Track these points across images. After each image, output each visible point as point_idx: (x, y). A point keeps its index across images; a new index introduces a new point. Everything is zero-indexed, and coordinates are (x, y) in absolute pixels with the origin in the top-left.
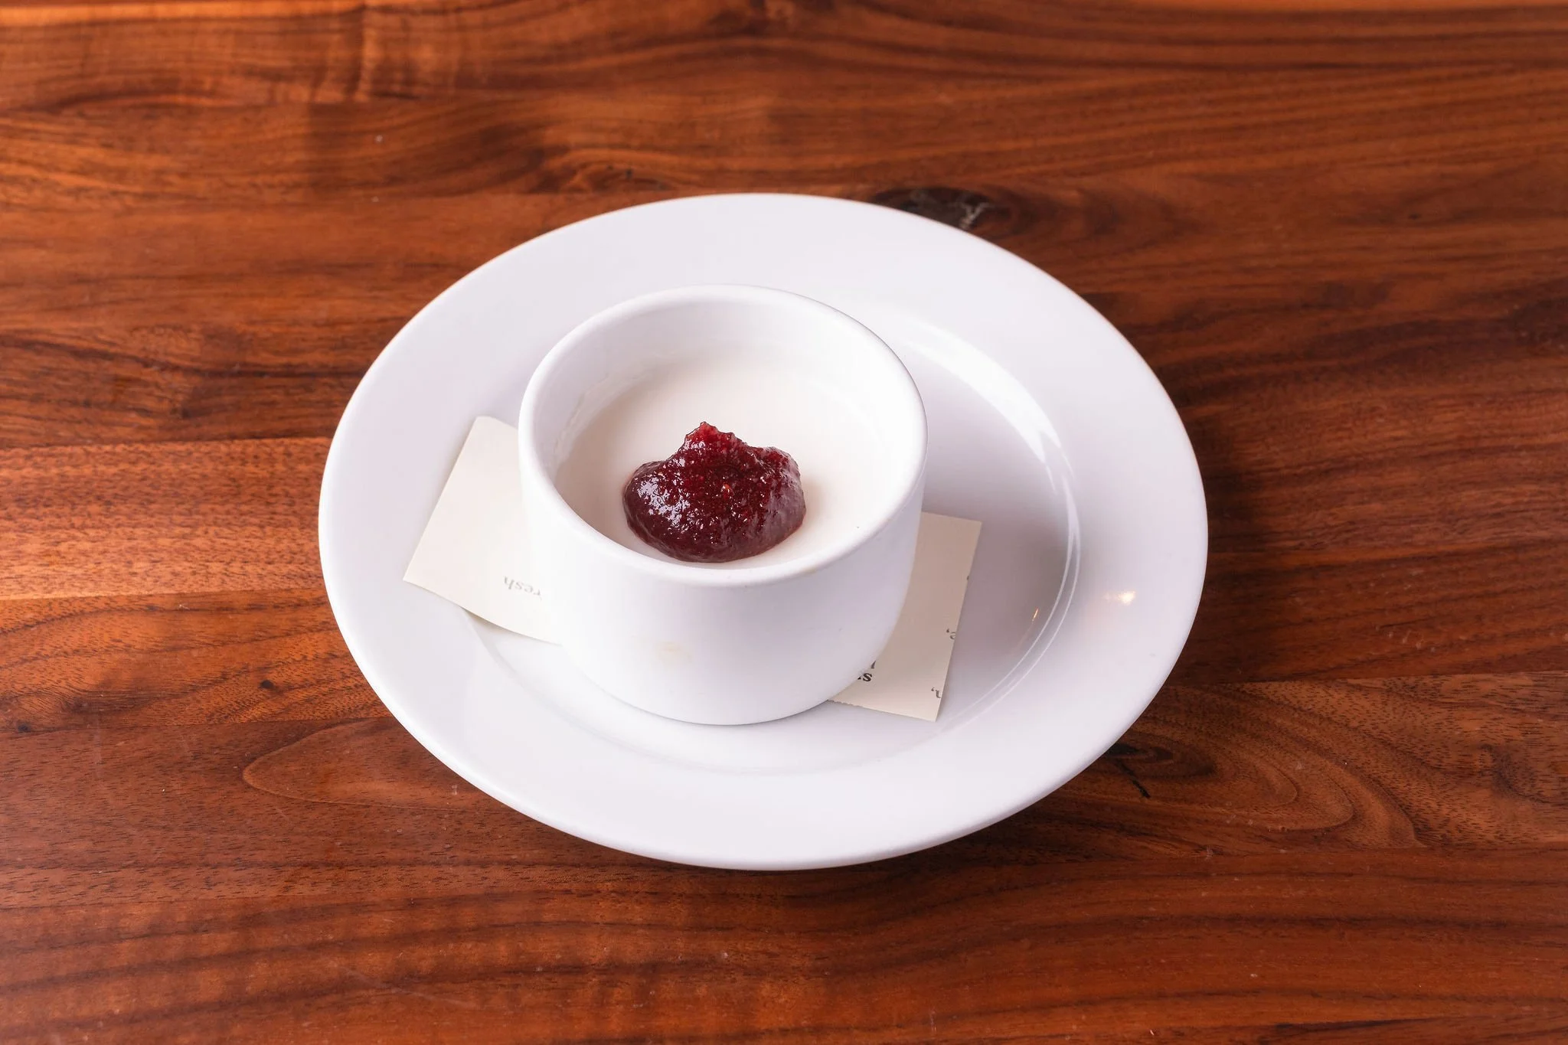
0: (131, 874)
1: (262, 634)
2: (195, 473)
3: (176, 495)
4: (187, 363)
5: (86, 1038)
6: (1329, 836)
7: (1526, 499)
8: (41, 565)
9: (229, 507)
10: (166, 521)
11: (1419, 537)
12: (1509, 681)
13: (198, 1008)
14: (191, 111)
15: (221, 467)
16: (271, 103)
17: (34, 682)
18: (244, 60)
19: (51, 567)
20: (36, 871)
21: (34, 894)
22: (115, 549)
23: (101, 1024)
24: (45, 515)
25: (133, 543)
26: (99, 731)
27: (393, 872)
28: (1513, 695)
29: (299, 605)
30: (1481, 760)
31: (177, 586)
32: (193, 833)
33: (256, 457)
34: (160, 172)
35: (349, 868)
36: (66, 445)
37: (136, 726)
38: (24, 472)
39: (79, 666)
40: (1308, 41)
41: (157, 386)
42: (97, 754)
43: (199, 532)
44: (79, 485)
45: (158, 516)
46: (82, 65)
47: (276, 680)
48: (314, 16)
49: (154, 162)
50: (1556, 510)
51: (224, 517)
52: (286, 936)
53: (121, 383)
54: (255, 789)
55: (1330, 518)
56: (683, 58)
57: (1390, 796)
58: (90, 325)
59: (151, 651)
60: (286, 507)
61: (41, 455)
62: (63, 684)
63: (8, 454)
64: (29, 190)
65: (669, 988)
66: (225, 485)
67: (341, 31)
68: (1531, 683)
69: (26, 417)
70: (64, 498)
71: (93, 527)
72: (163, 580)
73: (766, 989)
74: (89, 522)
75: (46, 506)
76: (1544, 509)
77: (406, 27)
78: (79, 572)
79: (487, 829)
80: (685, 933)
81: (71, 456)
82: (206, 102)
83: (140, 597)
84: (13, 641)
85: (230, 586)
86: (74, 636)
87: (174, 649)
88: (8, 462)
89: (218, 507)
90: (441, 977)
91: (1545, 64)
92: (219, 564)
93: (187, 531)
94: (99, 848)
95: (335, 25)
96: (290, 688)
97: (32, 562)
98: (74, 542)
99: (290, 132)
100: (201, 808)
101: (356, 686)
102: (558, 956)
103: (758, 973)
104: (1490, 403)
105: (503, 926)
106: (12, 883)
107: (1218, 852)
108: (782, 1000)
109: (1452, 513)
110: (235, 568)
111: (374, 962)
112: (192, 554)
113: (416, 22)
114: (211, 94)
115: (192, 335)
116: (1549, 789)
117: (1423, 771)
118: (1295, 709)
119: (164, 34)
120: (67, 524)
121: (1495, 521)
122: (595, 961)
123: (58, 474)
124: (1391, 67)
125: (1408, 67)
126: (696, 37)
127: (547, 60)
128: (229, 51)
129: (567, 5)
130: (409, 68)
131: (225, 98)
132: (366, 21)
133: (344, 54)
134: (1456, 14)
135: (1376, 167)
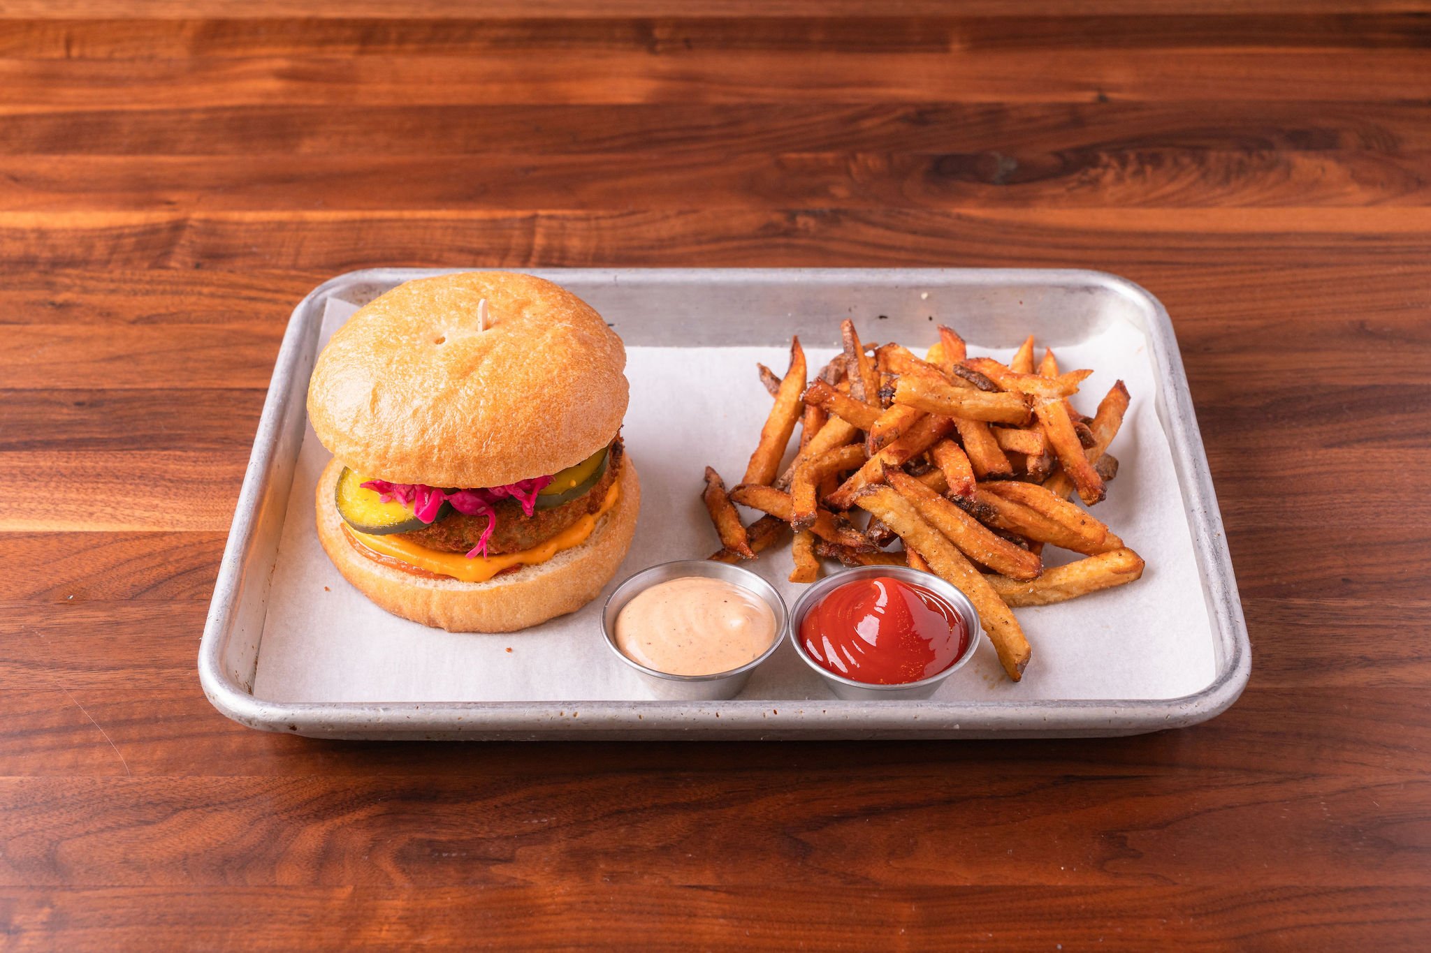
7: (1259, 506)
18: (457, 244)
40: (1150, 249)
46: (355, 244)
48: (504, 220)
50: (1277, 512)
56: (739, 249)
67: (521, 228)
77: (563, 227)
91: (1306, 266)
95: (517, 225)
113: (569, 225)
119: (408, 228)
124: (1202, 265)
125: (1214, 265)
126: (748, 237)
127: (652, 247)
128: (449, 238)
129: (668, 217)
130: (563, 250)
131: (445, 264)
132: (538, 223)
133: (522, 241)
134: (1250, 236)
135: (1186, 320)
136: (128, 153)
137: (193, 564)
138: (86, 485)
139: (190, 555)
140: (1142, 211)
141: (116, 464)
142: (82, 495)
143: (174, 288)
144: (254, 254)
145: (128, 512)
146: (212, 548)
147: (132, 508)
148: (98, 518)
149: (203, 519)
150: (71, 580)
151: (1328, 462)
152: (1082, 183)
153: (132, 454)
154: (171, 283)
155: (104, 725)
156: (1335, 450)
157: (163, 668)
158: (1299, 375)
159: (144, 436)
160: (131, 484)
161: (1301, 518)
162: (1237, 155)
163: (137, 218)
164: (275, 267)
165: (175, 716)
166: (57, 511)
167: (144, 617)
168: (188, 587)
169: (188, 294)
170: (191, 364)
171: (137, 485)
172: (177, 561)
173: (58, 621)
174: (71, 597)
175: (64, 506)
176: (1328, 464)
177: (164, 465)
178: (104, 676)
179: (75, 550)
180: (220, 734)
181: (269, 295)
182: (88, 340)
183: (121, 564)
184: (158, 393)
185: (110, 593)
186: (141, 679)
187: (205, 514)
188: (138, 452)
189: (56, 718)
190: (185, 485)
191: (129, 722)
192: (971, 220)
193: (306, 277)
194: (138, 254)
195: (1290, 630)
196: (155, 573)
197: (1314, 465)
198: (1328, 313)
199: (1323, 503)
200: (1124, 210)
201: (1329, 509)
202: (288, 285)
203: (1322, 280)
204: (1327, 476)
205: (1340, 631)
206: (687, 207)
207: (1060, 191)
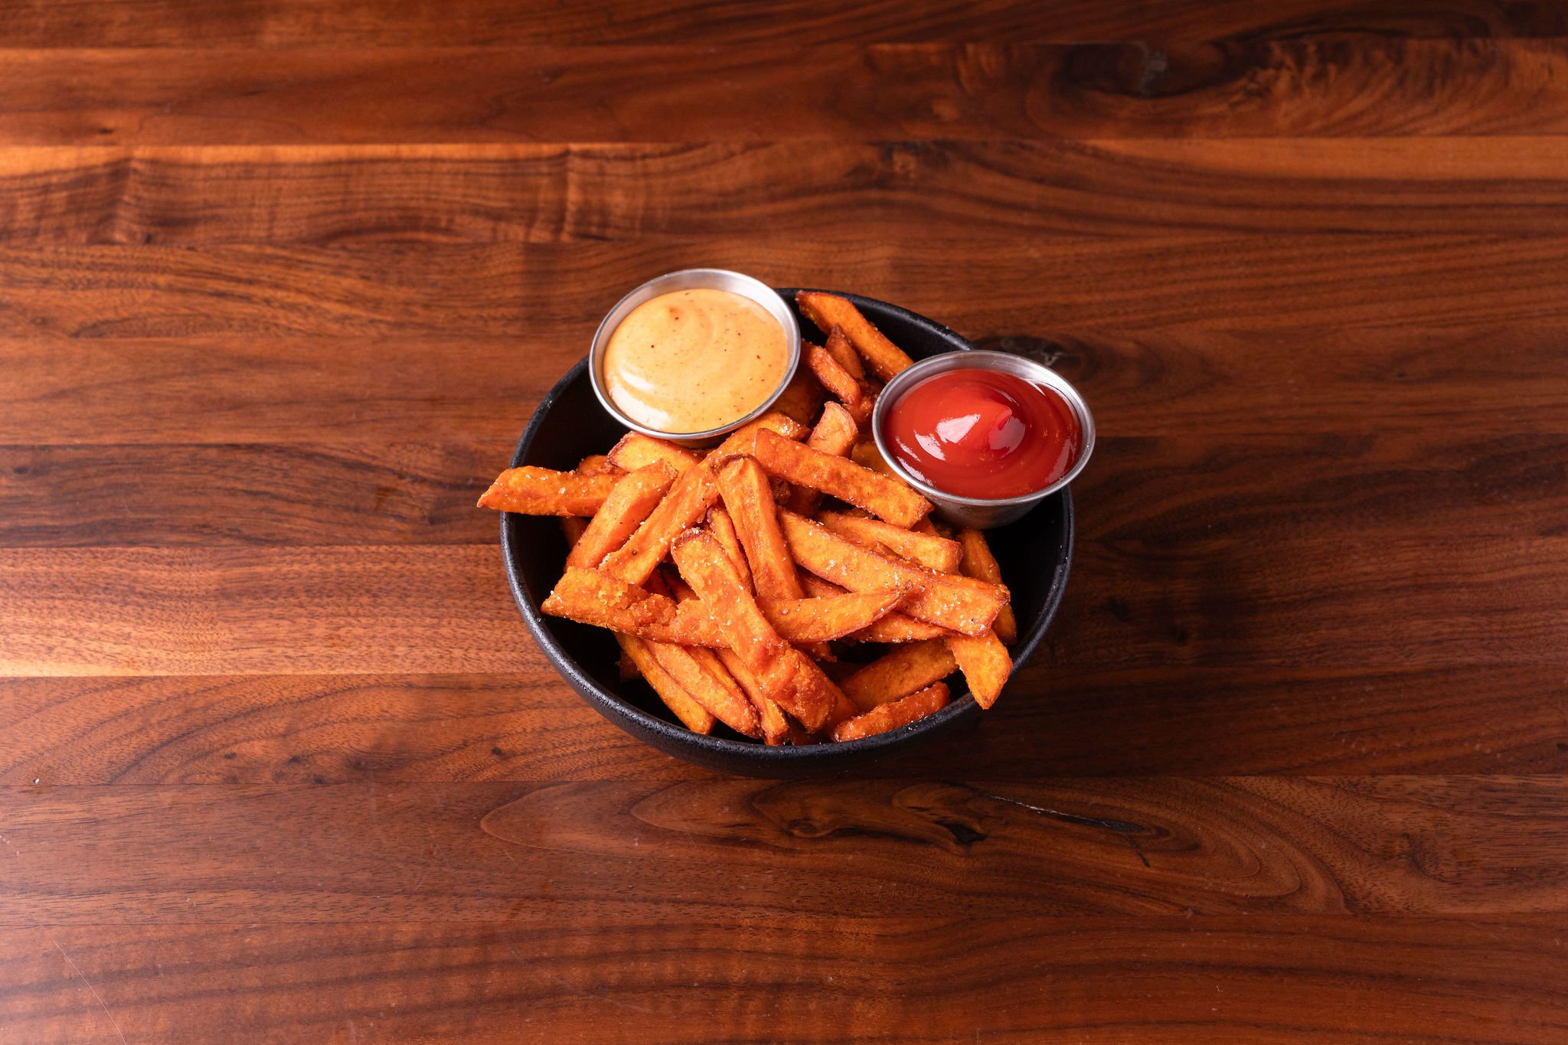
0: (400, 899)
1: (493, 710)
2: (440, 572)
3: (426, 590)
4: (433, 477)
5: (372, 1024)
6: (1279, 903)
7: (1460, 630)
8: (326, 646)
9: (466, 602)
10: (419, 613)
11: (1374, 659)
12: (1429, 782)
13: (451, 1005)
14: (431, 248)
15: (460, 568)
16: (494, 242)
17: (326, 743)
18: (471, 200)
19: (334, 649)
20: (332, 894)
21: (330, 912)
22: (381, 635)
23: (382, 1014)
24: (328, 604)
25: (396, 630)
26: (374, 785)
27: (590, 905)
28: (1431, 793)
29: (520, 687)
30: (1400, 846)
31: (428, 667)
32: (444, 869)
33: (486, 560)
34: (407, 303)
35: (559, 901)
36: (342, 545)
37: (401, 782)
38: (311, 567)
39: (357, 731)
40: (1333, 208)
41: (410, 495)
42: (373, 804)
43: (444, 622)
44: (353, 580)
45: (413, 608)
46: (344, 201)
47: (504, 748)
48: (527, 160)
49: (403, 294)
50: (1483, 639)
51: (463, 611)
52: (513, 952)
53: (384, 491)
54: (489, 836)
55: (1307, 641)
56: (823, 208)
57: (1329, 872)
58: (357, 440)
59: (410, 721)
60: (510, 603)
61: (323, 552)
62: (346, 746)
63: (298, 551)
64: (305, 317)
65: (790, 1002)
66: (464, 583)
67: (549, 174)
68: (1445, 784)
69: (310, 519)
70: (341, 590)
71: (364, 616)
72: (418, 662)
73: (859, 1006)
74: (361, 611)
75: (328, 596)
76: (1473, 638)
77: (602, 173)
78: (354, 653)
79: (659, 874)
80: (803, 961)
81: (345, 554)
82: (442, 239)
83: (401, 676)
84: (307, 708)
85: (468, 669)
86: (352, 707)
87: (428, 719)
88: (299, 558)
89: (457, 602)
90: (626, 987)
91: (1525, 235)
92: (458, 650)
93: (435, 621)
94: (376, 878)
95: (544, 169)
96: (515, 755)
97: (320, 644)
98: (350, 628)
99: (510, 269)
100: (450, 850)
101: (563, 755)
102: (710, 975)
103: (853, 994)
104: (1442, 544)
105: (670, 950)
106: (315, 903)
107: (1197, 912)
108: (870, 1015)
109: (1401, 639)
110: (472, 654)
111: (577, 974)
112: (440, 641)
113: (609, 167)
114: (447, 231)
115: (436, 452)
116: (1448, 871)
117: (1356, 852)
118: (1265, 799)
119: (407, 173)
120: (343, 612)
121: (1434, 647)
122: (736, 979)
123: (336, 570)
124: (1398, 234)
125: (1412, 234)
126: (836, 188)
127: (714, 207)
128: (460, 191)
129: (732, 154)
130: (603, 211)
131: (457, 235)
132: (570, 165)
133: (552, 196)
134: (1457, 185)
135: (1376, 327)
136: (43, 44)
137: (180, 728)
138: (41, 603)
139: (175, 713)
140: (1323, 143)
141: (75, 569)
142: (37, 619)
143: (122, 275)
144: (215, 218)
145: (94, 645)
146: (201, 703)
147: (99, 639)
148: (59, 655)
149: (187, 657)
150: (34, 753)
151: (1544, 558)
152: (1250, 94)
153: (92, 552)
154: (118, 268)
155: (93, 980)
156: (1555, 540)
157: (157, 892)
158: (1513, 418)
159: (105, 523)
160: (94, 601)
161: (1510, 648)
162: (1443, 46)
163: (65, 157)
164: (247, 241)
165: (177, 966)
166: (7, 643)
167: (127, 813)
168: (176, 764)
169: (140, 287)
170: (153, 404)
171: (102, 602)
172: (160, 723)
173: (25, 818)
174: (37, 781)
175: (15, 635)
176: (1544, 562)
177: (132, 570)
178: (88, 904)
179: (35, 707)
180: (232, 992)
181: (241, 289)
182: (23, 363)
183: (93, 728)
184: (115, 452)
185: (83, 774)
186: (131, 909)
187: (188, 648)
188: (99, 549)
189: (36, 969)
190: (160, 602)
191: (123, 975)
192: (1109, 157)
193: (282, 258)
194: (72, 220)
195: (1494, 825)
196: (134, 742)
197: (1528, 564)
198: (1550, 315)
199: (1537, 624)
200: (1301, 141)
201: (1541, 634)
202: (264, 271)
203: (1545, 260)
204: (1543, 581)
205: (1554, 827)
206: (756, 138)
207: (1221, 108)
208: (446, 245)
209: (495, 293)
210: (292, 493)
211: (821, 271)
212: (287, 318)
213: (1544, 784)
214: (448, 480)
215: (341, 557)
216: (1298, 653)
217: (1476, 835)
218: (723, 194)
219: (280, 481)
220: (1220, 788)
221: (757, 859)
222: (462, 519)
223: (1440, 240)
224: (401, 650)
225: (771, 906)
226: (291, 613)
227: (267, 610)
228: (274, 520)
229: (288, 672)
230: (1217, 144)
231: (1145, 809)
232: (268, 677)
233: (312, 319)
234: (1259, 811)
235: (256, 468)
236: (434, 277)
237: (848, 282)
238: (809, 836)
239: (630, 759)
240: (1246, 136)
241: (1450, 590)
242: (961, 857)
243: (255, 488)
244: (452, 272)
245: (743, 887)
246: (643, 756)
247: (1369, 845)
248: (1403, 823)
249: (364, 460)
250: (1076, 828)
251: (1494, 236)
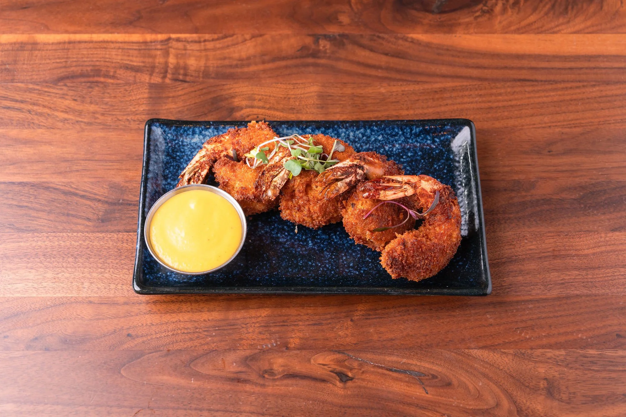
0: (83, 408)
1: (128, 314)
2: (105, 246)
3: (99, 255)
4: (103, 199)
6: (487, 412)
7: (573, 277)
8: (52, 283)
9: (117, 261)
10: (95, 266)
11: (534, 292)
12: (557, 352)
14: (105, 86)
15: (115, 244)
16: (135, 83)
17: (50, 330)
18: (125, 62)
19: (56, 284)
20: (52, 406)
22: (77, 277)
24: (53, 262)
25: (84, 275)
26: (72, 351)
27: (170, 412)
28: (558, 358)
29: (141, 303)
30: (543, 384)
31: (99, 293)
32: (104, 393)
33: (127, 240)
34: (94, 113)
35: (156, 409)
36: (61, 232)
37: (85, 350)
38: (46, 243)
39: (65, 325)
40: (521, 68)
41: (93, 208)
42: (72, 361)
43: (107, 271)
44: (65, 250)
45: (93, 264)
46: (66, 62)
47: (133, 333)
48: (151, 42)
49: (92, 108)
50: (584, 282)
51: (116, 265)
54: (125, 377)
55: (503, 283)
56: (286, 67)
57: (510, 397)
58: (69, 181)
59: (90, 320)
61: (52, 236)
63: (40, 236)
64: (47, 119)
66: (116, 252)
67: (161, 49)
68: (565, 354)
69: (46, 219)
70: (60, 255)
71: (70, 268)
72: (94, 291)
74: (69, 265)
75: (54, 258)
76: (579, 282)
77: (185, 49)
78: (66, 286)
79: (202, 396)
81: (62, 237)
82: (111, 81)
83: (86, 297)
84: (43, 313)
85: (117, 294)
86: (63, 312)
87: (98, 319)
88: (40, 239)
89: (113, 261)
91: (608, 83)
92: (113, 285)
93: (103, 270)
94: (72, 398)
95: (159, 47)
96: (137, 337)
97: (49, 281)
98: (63, 274)
99: (142, 96)
100: (107, 384)
101: (160, 337)
104: (566, 235)
106: (44, 410)
109: (546, 282)
110: (119, 287)
112: (104, 280)
113: (188, 47)
114: (113, 77)
115: (105, 186)
116: (564, 397)
117: (523, 387)
118: (482, 361)
119: (96, 48)
120: (60, 266)
121: (561, 286)
123: (58, 245)
124: (549, 82)
125: (556, 82)
126: (293, 58)
127: (236, 66)
128: (119, 57)
129: (246, 40)
130: (185, 68)
131: (118, 79)
132: (170, 45)
133: (162, 60)
134: (577, 58)
135: (539, 128)
140: (517, 36)
144: (8, 71)
151: (613, 242)
152: (484, 12)
156: (617, 233)
158: (600, 173)
161: (596, 287)
164: (21, 81)
181: (17, 105)
192: (418, 43)
193: (37, 90)
195: (586, 374)
197: (605, 245)
198: (619, 123)
199: (609, 275)
200: (507, 36)
201: (611, 280)
202: (28, 96)
203: (617, 95)
204: (611, 254)
205: (613, 375)
206: (257, 32)
207: (471, 19)
208: (112, 84)
209: (134, 108)
210: (38, 206)
211: (285, 98)
212: (38, 120)
213: (610, 354)
214: (110, 201)
215: (60, 238)
216: (499, 288)
217: (578, 379)
218: (241, 60)
219: (32, 201)
220: (461, 355)
221: (248, 389)
222: (117, 220)
223: (569, 85)
224: (86, 285)
225: (254, 413)
226: (36, 266)
227: (25, 265)
228: (30, 220)
229: (34, 295)
230: (468, 36)
231: (427, 365)
232: (25, 298)
233: (50, 120)
234: (479, 367)
235: (22, 194)
236: (106, 100)
237: (297, 104)
238: (271, 378)
239: (191, 339)
240: (481, 33)
241: (569, 258)
242: (342, 388)
243: (21, 204)
244: (115, 97)
245: (241, 403)
246: (197, 338)
247: (529, 384)
248: (544, 373)
249: (72, 190)
250: (395, 375)
251: (594, 83)
